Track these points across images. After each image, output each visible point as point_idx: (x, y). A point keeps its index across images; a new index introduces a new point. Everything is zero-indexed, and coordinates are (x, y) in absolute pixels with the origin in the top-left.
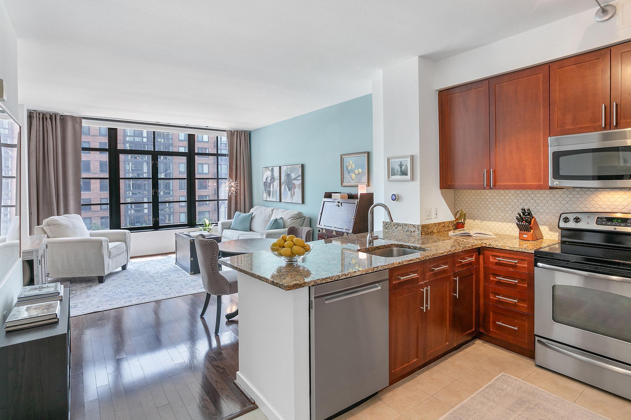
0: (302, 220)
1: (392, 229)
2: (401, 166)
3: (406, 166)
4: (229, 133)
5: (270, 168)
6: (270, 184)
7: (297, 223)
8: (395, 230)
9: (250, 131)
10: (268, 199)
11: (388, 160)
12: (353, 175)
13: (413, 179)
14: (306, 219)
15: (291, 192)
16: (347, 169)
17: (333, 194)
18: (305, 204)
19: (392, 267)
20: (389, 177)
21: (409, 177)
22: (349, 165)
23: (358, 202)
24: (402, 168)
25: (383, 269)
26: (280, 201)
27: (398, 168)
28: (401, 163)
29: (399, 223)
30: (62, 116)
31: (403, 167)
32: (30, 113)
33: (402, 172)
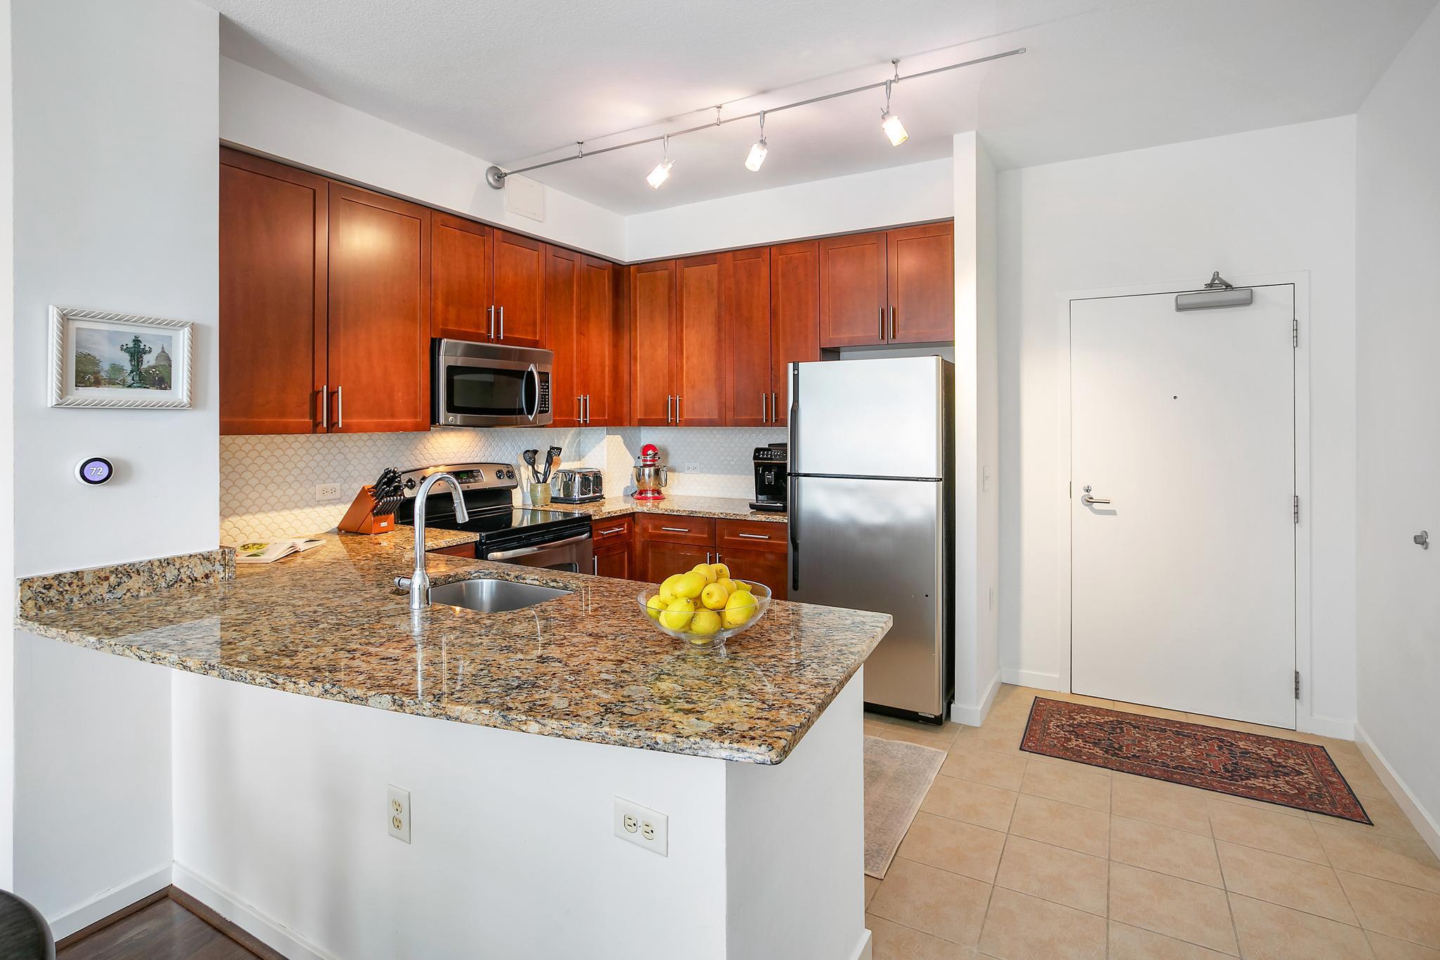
2: (136, 351)
3: (164, 358)
11: (65, 321)
20: (64, 392)
21: (180, 394)
24: (140, 361)
28: (137, 341)
29: (134, 565)
31: (149, 360)
33: (140, 374)
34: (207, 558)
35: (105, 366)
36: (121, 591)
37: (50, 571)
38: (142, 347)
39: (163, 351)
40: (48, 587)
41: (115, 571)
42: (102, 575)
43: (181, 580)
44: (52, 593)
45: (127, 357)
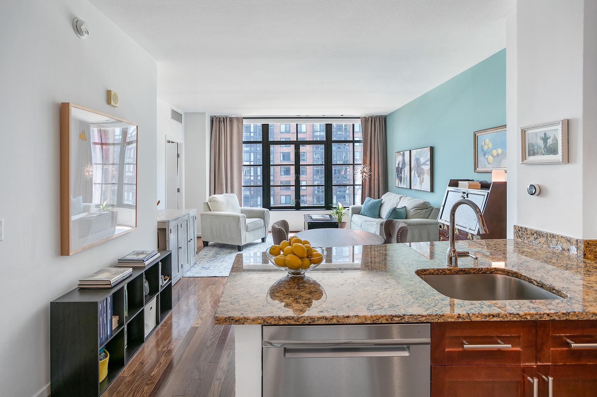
0: (428, 211)
1: (529, 240)
2: (545, 139)
3: (556, 139)
4: (363, 119)
5: (402, 153)
6: (401, 169)
7: (421, 214)
8: (534, 242)
9: (386, 116)
10: (400, 186)
11: (523, 132)
12: (490, 158)
13: (568, 159)
14: (434, 210)
15: (420, 178)
16: (482, 150)
17: (459, 182)
18: (434, 192)
19: (439, 321)
20: (524, 158)
21: (559, 157)
22: (485, 144)
23: (488, 193)
24: (547, 143)
25: (415, 321)
26: (410, 188)
27: (541, 143)
28: (545, 134)
29: (541, 232)
30: (231, 118)
32: (212, 118)
33: (547, 149)
35: (536, 147)
36: (537, 241)
38: (547, 136)
39: (555, 136)
40: (519, 231)
42: (533, 232)
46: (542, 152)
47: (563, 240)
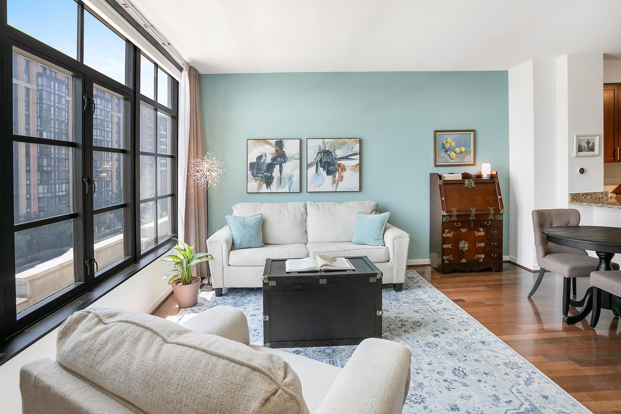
1: (581, 199)
2: (588, 143)
3: (593, 144)
11: (577, 138)
20: (576, 153)
21: (595, 152)
24: (589, 145)
27: (586, 145)
28: (588, 140)
29: (588, 193)
31: (590, 145)
33: (589, 148)
34: (602, 193)
35: (583, 147)
36: (586, 199)
37: (575, 193)
39: (593, 142)
40: (574, 196)
41: (585, 194)
42: (583, 194)
43: (597, 198)
44: (575, 197)
45: (586, 144)
46: (586, 150)
47: (600, 193)
